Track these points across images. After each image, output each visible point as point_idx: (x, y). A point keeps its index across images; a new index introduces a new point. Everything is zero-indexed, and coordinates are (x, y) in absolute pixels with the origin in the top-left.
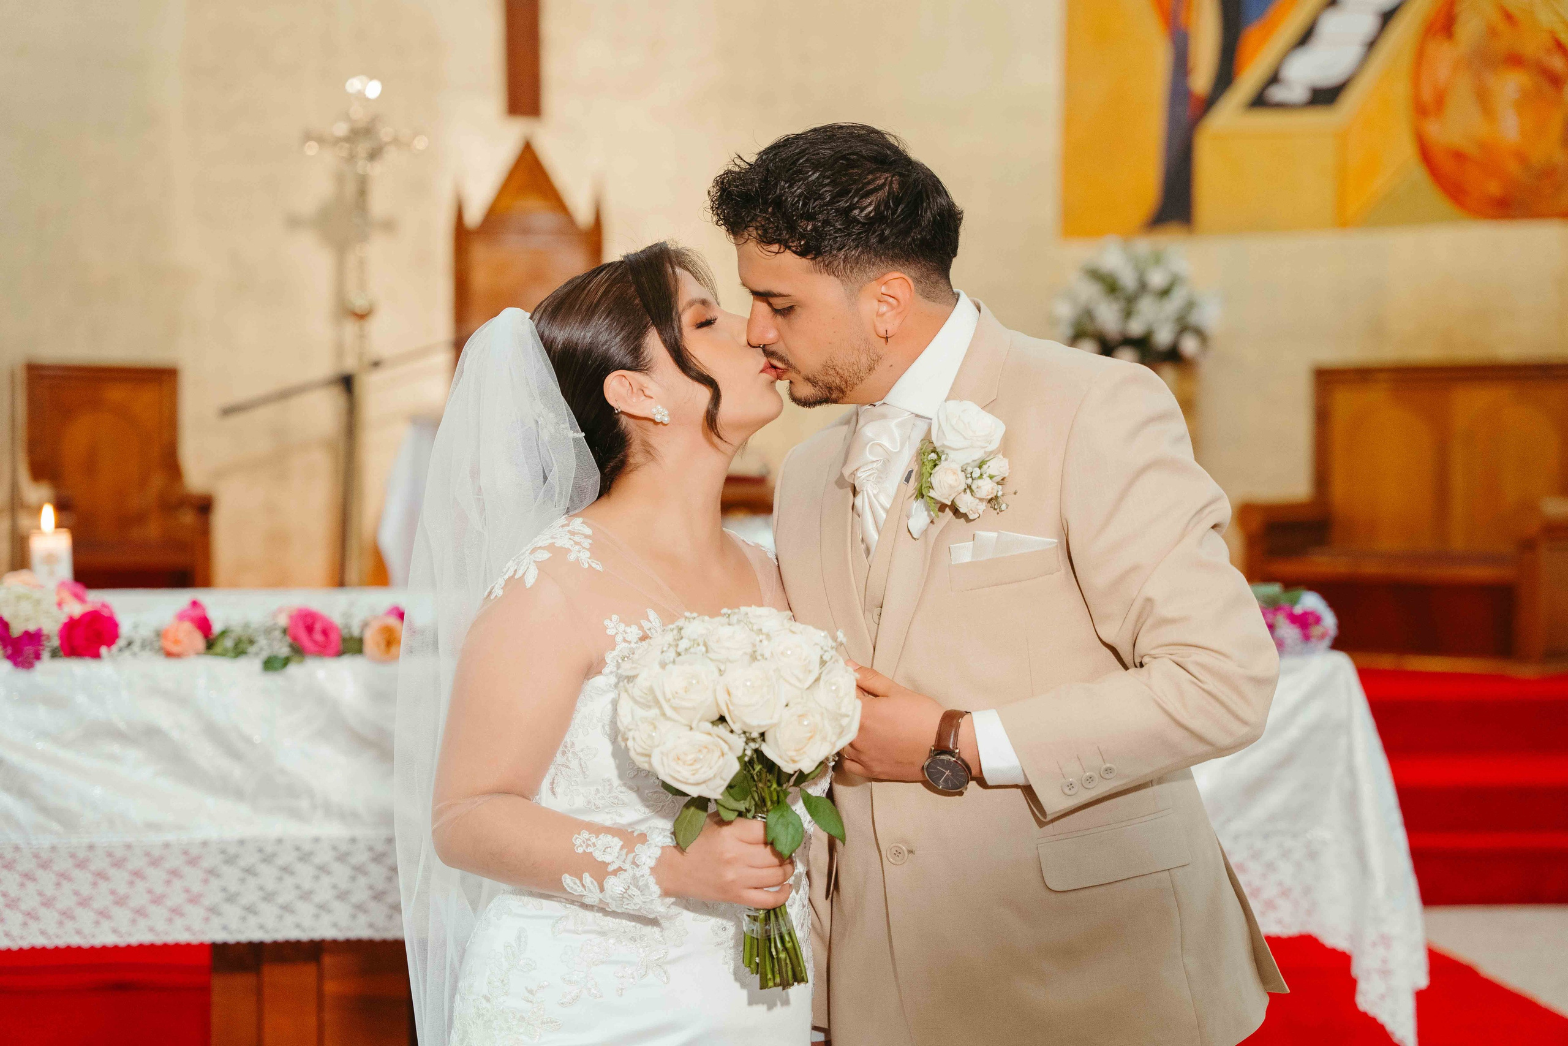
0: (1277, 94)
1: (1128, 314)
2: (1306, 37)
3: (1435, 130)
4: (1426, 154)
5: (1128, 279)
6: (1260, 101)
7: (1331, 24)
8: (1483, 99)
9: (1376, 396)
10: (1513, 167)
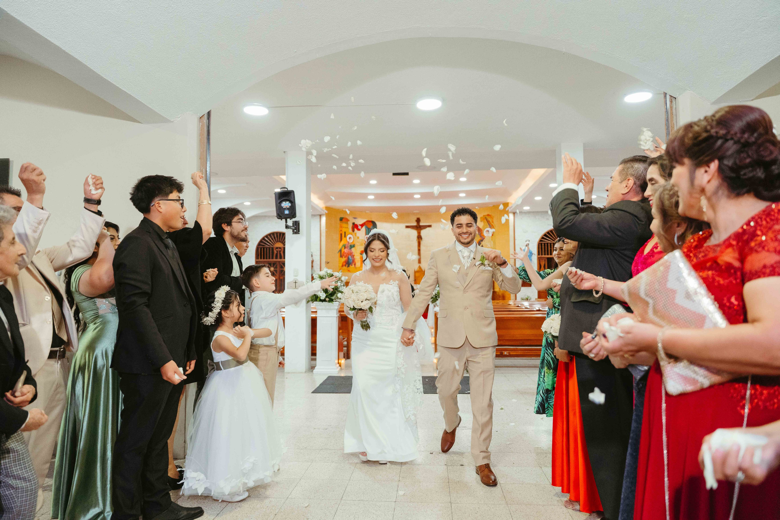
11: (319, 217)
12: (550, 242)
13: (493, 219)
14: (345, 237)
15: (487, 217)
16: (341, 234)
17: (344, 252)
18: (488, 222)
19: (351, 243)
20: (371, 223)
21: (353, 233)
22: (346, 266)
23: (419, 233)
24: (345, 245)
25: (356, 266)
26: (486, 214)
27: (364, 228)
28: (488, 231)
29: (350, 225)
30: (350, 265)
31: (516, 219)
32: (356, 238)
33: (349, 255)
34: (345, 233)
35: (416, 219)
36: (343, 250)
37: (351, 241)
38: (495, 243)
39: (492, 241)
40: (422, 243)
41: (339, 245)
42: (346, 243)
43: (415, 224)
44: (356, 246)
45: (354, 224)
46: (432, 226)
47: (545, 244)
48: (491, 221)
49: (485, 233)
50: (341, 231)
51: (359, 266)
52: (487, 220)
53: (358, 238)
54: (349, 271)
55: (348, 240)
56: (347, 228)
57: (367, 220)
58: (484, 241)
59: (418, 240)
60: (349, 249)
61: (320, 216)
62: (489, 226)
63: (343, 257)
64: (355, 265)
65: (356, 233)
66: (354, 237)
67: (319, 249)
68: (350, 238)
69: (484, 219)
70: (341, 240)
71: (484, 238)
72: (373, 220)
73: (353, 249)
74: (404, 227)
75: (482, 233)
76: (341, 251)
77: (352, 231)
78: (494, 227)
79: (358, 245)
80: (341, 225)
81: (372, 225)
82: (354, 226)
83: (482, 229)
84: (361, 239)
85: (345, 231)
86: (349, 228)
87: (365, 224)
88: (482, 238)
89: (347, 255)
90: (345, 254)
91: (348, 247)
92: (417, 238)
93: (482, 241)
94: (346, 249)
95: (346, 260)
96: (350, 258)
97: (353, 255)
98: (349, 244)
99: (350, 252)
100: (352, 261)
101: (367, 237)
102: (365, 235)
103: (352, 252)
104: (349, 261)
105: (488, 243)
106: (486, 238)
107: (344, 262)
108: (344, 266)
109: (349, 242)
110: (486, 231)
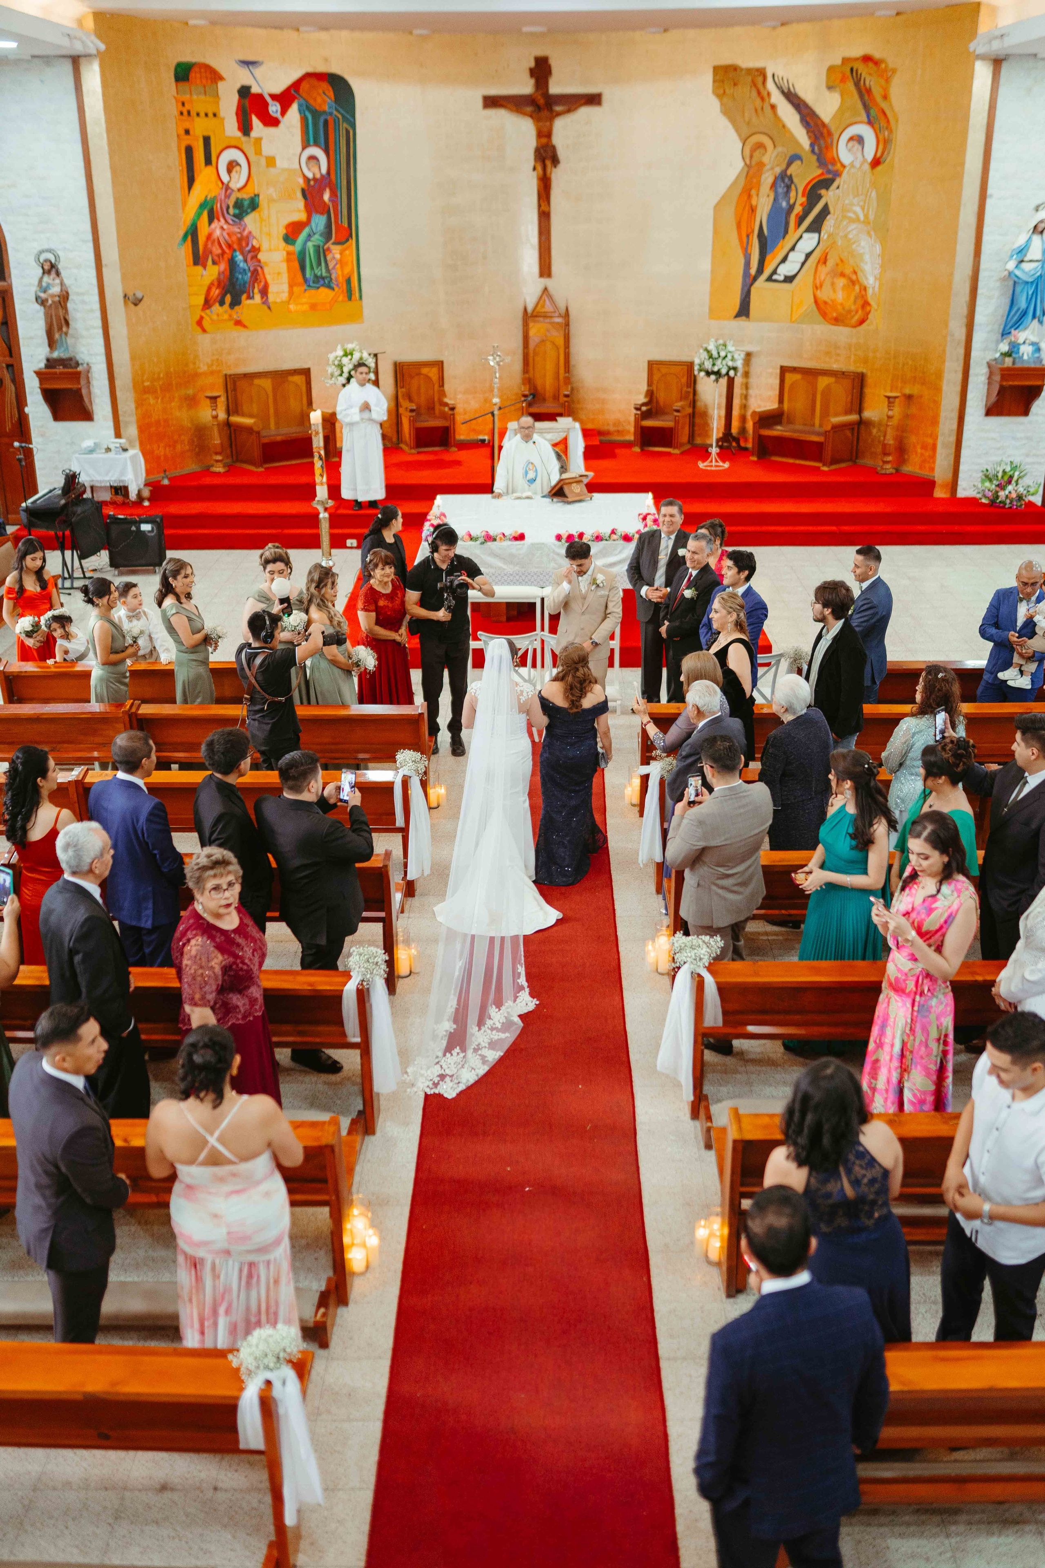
0: (775, 277)
1: (714, 365)
2: (784, 260)
3: (818, 293)
4: (816, 302)
5: (715, 354)
6: (770, 279)
7: (791, 255)
8: (833, 284)
9: (798, 377)
10: (839, 307)
11: (67, 68)
13: (887, 80)
14: (208, 161)
15: (861, 68)
16: (189, 151)
17: (209, 237)
18: (864, 93)
19: (239, 190)
20: (325, 85)
21: (244, 139)
22: (222, 303)
23: (545, 135)
24: (215, 198)
25: (271, 298)
26: (857, 52)
27: (294, 114)
28: (859, 140)
29: (229, 104)
30: (244, 296)
31: (1002, 91)
32: (263, 161)
33: (235, 250)
34: (207, 140)
35: (532, 64)
36: (204, 229)
37: (238, 180)
39: (874, 194)
40: (558, 176)
41: (184, 204)
42: (215, 191)
43: (526, 87)
44: (263, 201)
45: (244, 91)
46: (605, 99)
48: (877, 92)
49: (845, 153)
50: (187, 132)
51: (285, 296)
52: (857, 84)
53: (271, 162)
54: (238, 323)
55: (225, 177)
56: (215, 115)
57: (310, 70)
58: (835, 184)
59: (539, 168)
60: (230, 218)
61: (76, 61)
62: (864, 117)
63: (209, 261)
64: (264, 292)
65: (259, 140)
67: (89, 237)
68: (232, 166)
69: (843, 80)
70: (191, 181)
71: (838, 174)
72: (334, 68)
73: (251, 221)
74: (480, 103)
75: (829, 147)
76: (193, 233)
77: (240, 129)
78: (888, 121)
79: (271, 200)
80: (183, 104)
81: (331, 94)
82: (246, 102)
83: (833, 129)
84: (284, 170)
85: (206, 134)
86: (222, 114)
87: (301, 90)
88: (829, 172)
89: (227, 251)
90: (218, 247)
91: (228, 213)
92: (536, 160)
93: (827, 189)
94: (219, 220)
95: (223, 272)
96: (242, 265)
97: (253, 247)
98: (228, 196)
99: (239, 235)
100: (249, 274)
101: (312, 158)
102: (304, 148)
103: (245, 233)
104: (237, 279)
105: (855, 201)
106: (845, 175)
107: (216, 283)
108: (217, 304)
109: (232, 185)
110: (851, 139)
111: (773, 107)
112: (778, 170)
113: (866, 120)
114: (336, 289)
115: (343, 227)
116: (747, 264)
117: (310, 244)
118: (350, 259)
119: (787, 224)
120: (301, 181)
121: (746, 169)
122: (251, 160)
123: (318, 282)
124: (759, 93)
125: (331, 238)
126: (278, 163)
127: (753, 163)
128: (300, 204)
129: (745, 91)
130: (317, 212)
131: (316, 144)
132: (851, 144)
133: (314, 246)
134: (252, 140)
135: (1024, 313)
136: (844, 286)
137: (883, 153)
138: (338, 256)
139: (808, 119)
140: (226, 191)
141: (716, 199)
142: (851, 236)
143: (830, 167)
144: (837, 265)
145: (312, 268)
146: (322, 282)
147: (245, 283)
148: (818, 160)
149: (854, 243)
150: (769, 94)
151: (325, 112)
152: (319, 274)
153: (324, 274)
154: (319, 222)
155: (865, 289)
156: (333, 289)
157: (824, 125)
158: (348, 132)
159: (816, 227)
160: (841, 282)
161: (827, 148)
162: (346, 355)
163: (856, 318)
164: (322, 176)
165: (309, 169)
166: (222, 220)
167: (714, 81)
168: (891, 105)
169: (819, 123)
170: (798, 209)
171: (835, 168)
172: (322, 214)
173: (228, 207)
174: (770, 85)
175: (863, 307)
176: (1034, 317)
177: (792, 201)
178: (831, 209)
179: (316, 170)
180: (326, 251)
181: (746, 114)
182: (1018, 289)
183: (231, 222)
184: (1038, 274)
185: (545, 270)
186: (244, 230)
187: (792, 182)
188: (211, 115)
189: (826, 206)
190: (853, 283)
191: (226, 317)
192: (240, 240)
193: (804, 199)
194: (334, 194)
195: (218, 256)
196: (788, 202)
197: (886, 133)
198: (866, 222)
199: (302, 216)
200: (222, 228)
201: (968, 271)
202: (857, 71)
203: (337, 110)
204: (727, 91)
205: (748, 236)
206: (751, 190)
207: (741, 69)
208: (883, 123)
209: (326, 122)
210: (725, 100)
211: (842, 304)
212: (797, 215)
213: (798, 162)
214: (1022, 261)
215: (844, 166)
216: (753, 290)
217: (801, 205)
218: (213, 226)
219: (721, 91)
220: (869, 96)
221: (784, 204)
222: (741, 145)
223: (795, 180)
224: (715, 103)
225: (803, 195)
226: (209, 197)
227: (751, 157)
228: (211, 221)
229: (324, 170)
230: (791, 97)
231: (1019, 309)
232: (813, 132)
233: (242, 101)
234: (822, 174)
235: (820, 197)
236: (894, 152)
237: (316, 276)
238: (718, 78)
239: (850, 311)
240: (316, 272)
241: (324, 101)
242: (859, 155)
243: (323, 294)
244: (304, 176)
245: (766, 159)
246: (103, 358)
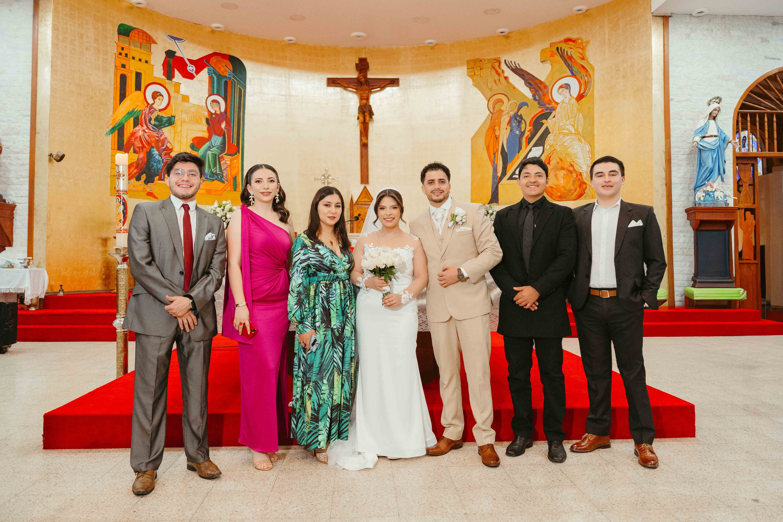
12: (769, 111)
13: (584, 47)
14: (138, 87)
15: (564, 46)
16: (123, 79)
17: (133, 134)
18: (568, 60)
19: (160, 110)
20: (227, 62)
21: (167, 81)
22: (138, 179)
24: (140, 111)
26: (560, 38)
27: (204, 74)
28: (566, 86)
29: (159, 57)
30: (157, 178)
32: (180, 98)
33: (153, 147)
34: (138, 75)
35: (357, 62)
36: (129, 128)
37: (160, 104)
38: (589, 118)
39: (581, 116)
41: (115, 109)
42: (141, 106)
44: (177, 121)
45: (170, 54)
47: (753, 116)
48: (576, 56)
49: (557, 96)
50: (123, 67)
52: (562, 56)
53: (185, 98)
54: (150, 194)
55: (150, 101)
56: (146, 62)
57: (218, 51)
58: (552, 115)
60: (150, 126)
62: (568, 73)
63: (132, 150)
65: (178, 84)
66: (172, 94)
68: (156, 95)
70: (123, 96)
71: (554, 109)
72: (233, 53)
73: (167, 131)
74: (325, 82)
76: (120, 129)
77: (164, 74)
78: (587, 71)
79: (183, 122)
80: (123, 49)
81: (231, 68)
82: (171, 61)
83: (547, 84)
84: (194, 105)
85: (138, 71)
86: (152, 62)
87: (210, 61)
88: (547, 109)
89: (147, 146)
90: (139, 142)
91: (150, 122)
92: (359, 113)
93: (547, 120)
94: (143, 126)
95: (141, 159)
96: (157, 157)
97: (167, 146)
98: (152, 113)
99: (157, 138)
100: (162, 164)
101: (214, 101)
102: (209, 96)
103: (162, 138)
104: (153, 165)
105: (567, 122)
106: (558, 109)
107: (135, 165)
108: (134, 179)
109: (154, 106)
110: (561, 87)
111: (506, 78)
112: (512, 113)
113: (571, 74)
114: (226, 183)
115: (234, 145)
116: (495, 170)
117: (209, 153)
118: (237, 165)
119: (520, 144)
120: (206, 114)
121: (491, 115)
122: (171, 95)
123: (213, 177)
124: (497, 72)
125: (225, 152)
126: (191, 100)
127: (495, 111)
128: (205, 127)
129: (488, 72)
130: (216, 134)
131: (218, 94)
132: (561, 90)
133: (212, 154)
134: (174, 83)
135: (711, 171)
136: (564, 175)
137: (585, 90)
138: (229, 162)
139: (530, 81)
140: (150, 109)
141: (472, 136)
142: (566, 144)
143: (548, 106)
144: (558, 163)
145: (209, 167)
146: (216, 177)
147: (158, 169)
148: (539, 103)
149: (569, 148)
150: (503, 71)
151: (226, 77)
152: (214, 172)
153: (218, 172)
154: (217, 140)
155: (581, 174)
156: (224, 183)
157: (541, 82)
158: (240, 90)
159: (541, 142)
160: (562, 173)
161: (544, 95)
162: (220, 207)
163: (576, 194)
164: (221, 113)
165: (212, 108)
166: (144, 125)
167: (468, 69)
168: (588, 62)
169: (537, 82)
170: (527, 134)
171: (551, 106)
172: (219, 135)
173: (150, 119)
174: (504, 67)
175: (580, 186)
176: (719, 174)
177: (523, 130)
178: (551, 130)
179: (217, 109)
180: (221, 159)
181: (489, 84)
182: (704, 155)
183: (152, 129)
184: (718, 144)
185: (365, 179)
186: (161, 135)
187: (522, 119)
188: (143, 61)
189: (547, 128)
190: (571, 172)
191: (140, 188)
192: (157, 141)
193: (531, 127)
194: (228, 124)
195: (139, 148)
196: (520, 131)
197: (586, 78)
198: (577, 133)
199: (206, 135)
200: (144, 131)
201: (663, 148)
202: (561, 48)
203: (233, 77)
204: (476, 74)
205: (494, 154)
206: (495, 126)
207: (485, 60)
208: (583, 73)
209: (226, 83)
210: (475, 78)
211: (563, 187)
212: (526, 137)
213: (526, 107)
214: (704, 137)
215: (557, 104)
216: (500, 186)
217: (528, 131)
218: (137, 128)
219: (473, 74)
220: (571, 60)
221: (517, 132)
222: (487, 102)
223: (524, 118)
224: (470, 81)
225: (530, 126)
226: (135, 110)
227: (494, 108)
228: (136, 124)
229: (223, 110)
230: (518, 71)
231: (707, 168)
232: (534, 88)
233: (168, 59)
234: (543, 111)
235: (543, 124)
236: (594, 86)
237: (212, 172)
238: (470, 67)
239: (570, 190)
240: (212, 170)
241: (226, 71)
242: (568, 95)
243: (216, 185)
244: (209, 111)
245: (503, 108)
246: (26, 200)
